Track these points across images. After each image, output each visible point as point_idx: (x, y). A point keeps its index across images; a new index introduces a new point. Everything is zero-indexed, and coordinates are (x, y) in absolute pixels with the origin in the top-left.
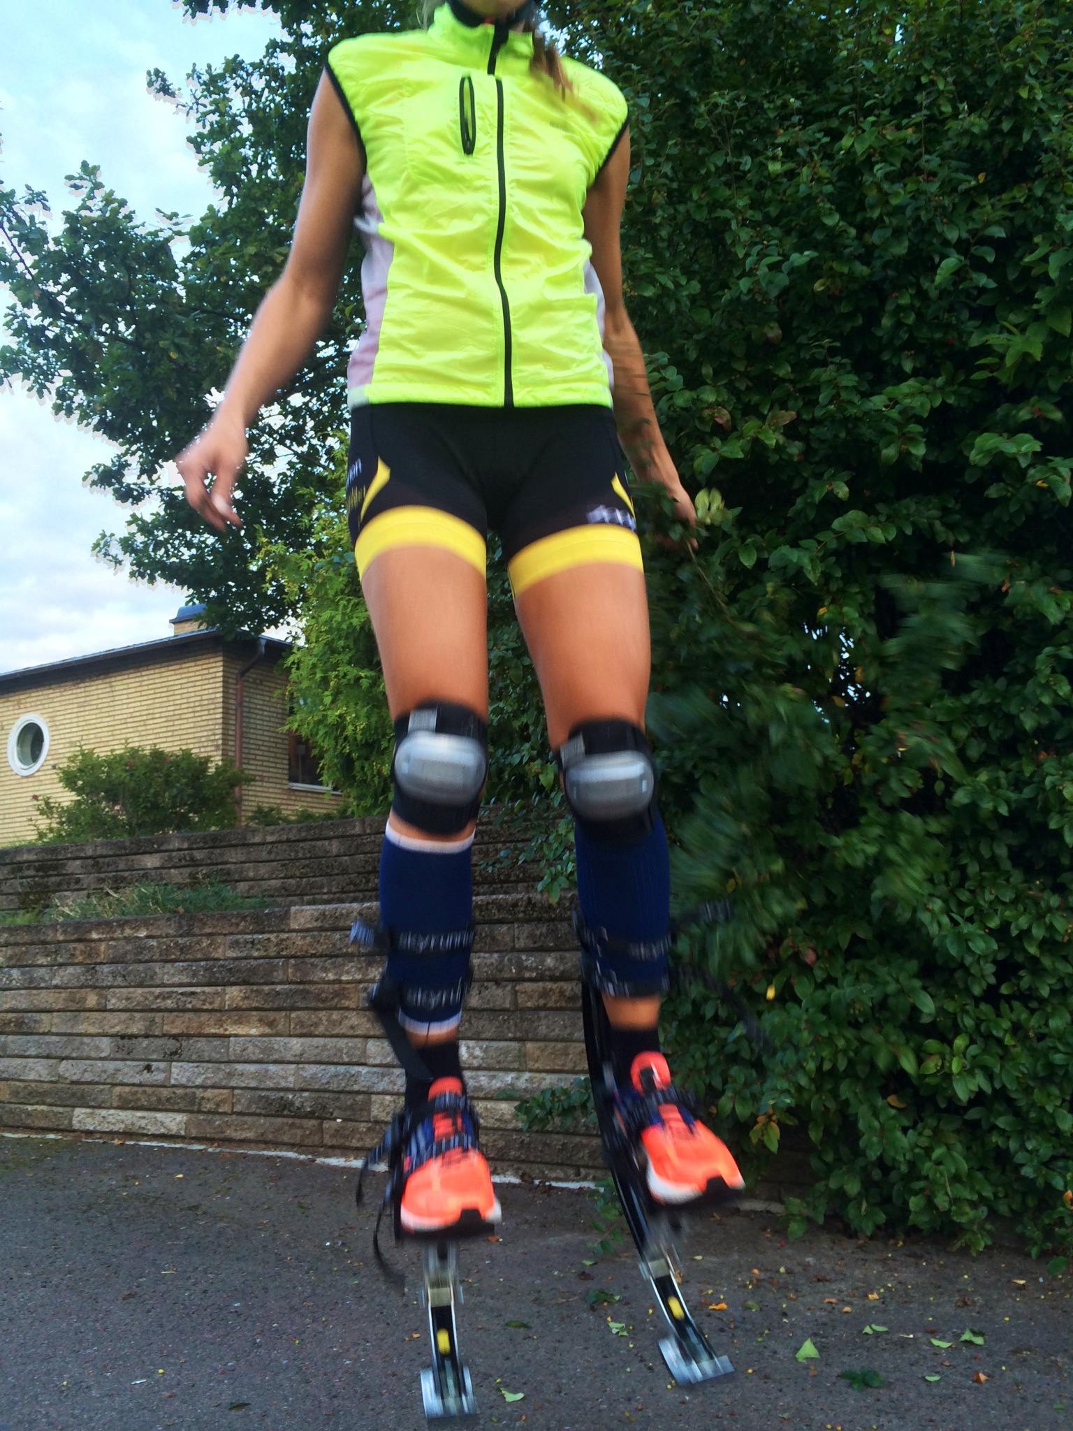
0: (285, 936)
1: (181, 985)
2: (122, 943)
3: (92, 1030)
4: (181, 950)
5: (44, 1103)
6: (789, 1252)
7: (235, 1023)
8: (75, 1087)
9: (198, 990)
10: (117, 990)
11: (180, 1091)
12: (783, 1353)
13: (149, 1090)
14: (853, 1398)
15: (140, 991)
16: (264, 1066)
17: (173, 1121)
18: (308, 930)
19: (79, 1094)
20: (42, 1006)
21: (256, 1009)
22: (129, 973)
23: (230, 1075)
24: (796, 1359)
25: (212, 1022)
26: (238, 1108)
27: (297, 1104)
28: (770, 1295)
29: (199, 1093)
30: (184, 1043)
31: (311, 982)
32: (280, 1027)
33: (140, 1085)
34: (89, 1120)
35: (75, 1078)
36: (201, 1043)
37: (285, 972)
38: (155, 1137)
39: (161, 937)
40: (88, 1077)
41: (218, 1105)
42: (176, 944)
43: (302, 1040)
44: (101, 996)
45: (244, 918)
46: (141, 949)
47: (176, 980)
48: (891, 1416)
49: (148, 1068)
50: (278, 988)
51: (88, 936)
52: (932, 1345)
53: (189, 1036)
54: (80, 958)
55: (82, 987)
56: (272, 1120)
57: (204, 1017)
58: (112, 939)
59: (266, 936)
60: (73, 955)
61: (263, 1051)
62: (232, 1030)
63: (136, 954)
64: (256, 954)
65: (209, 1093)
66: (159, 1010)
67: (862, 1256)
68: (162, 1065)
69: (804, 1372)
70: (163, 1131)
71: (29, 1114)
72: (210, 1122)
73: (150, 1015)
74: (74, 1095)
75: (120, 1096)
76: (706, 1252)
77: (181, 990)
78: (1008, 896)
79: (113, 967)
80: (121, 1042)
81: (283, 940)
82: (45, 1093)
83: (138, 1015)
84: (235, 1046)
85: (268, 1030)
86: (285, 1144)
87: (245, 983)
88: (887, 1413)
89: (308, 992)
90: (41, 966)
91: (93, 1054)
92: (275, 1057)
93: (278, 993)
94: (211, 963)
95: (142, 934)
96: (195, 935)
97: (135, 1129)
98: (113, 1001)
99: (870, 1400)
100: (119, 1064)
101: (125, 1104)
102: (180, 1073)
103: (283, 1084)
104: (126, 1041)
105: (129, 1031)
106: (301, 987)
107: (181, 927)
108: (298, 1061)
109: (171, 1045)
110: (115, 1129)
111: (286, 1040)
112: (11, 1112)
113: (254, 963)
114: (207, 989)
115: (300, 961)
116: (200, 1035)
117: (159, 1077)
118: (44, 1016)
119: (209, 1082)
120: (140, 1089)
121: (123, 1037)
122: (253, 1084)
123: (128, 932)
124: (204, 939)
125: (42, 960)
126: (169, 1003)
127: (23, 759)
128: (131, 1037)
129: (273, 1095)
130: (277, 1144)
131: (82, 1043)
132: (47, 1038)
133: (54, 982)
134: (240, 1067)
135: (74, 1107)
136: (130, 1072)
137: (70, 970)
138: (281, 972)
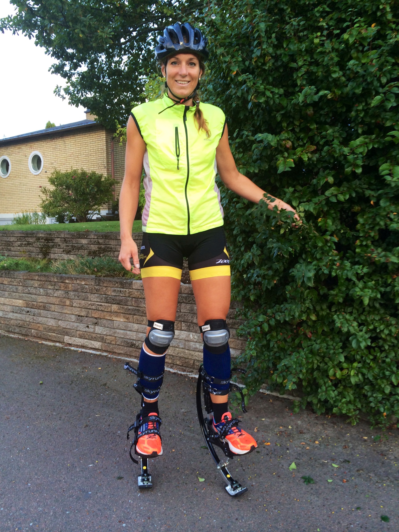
0: (131, 290)
1: (97, 302)
2: (77, 285)
3: (68, 312)
4: (97, 290)
5: (54, 333)
6: (293, 418)
7: (116, 317)
8: (64, 330)
9: (103, 304)
10: (76, 301)
11: (98, 335)
12: (285, 466)
13: (88, 334)
14: (304, 487)
15: (83, 302)
16: (126, 331)
17: (97, 344)
18: (139, 290)
19: (66, 332)
20: (52, 302)
21: (122, 313)
22: (80, 296)
23: (115, 333)
24: (289, 469)
25: (108, 315)
26: (118, 343)
27: (137, 345)
28: (284, 439)
29: (105, 337)
30: (99, 321)
31: (140, 307)
32: (130, 320)
33: (85, 332)
34: (70, 340)
35: (64, 327)
36: (105, 321)
37: (132, 303)
38: (91, 348)
39: (89, 285)
40: (68, 327)
41: (111, 341)
42: (95, 288)
43: (138, 325)
44: (71, 302)
45: (117, 283)
46: (83, 288)
47: (95, 300)
48: (315, 496)
49: (88, 327)
50: (130, 307)
51: (65, 281)
52: (332, 466)
53: (100, 318)
54: (63, 288)
55: (64, 298)
56: (129, 348)
57: (105, 313)
58: (73, 283)
59: (125, 290)
60: (60, 287)
61: (125, 327)
62: (114, 319)
63: (82, 290)
64: (122, 295)
65: (108, 337)
66: (90, 309)
67: (316, 421)
68: (92, 326)
69: (290, 475)
70: (93, 347)
71: (50, 336)
72: (109, 347)
73: (87, 310)
74: (64, 332)
75: (79, 335)
76: (266, 417)
77: (97, 303)
78: (377, 318)
79: (74, 293)
80: (78, 318)
81: (130, 292)
82: (54, 330)
83: (83, 310)
84: (116, 324)
85: (126, 320)
86: (133, 356)
87: (118, 304)
88: (314, 495)
89: (139, 310)
90: (50, 289)
91: (69, 320)
92: (129, 329)
93: (129, 309)
94: (107, 296)
95: (83, 283)
96: (101, 286)
97: (85, 345)
98: (75, 304)
99: (309, 489)
100: (78, 324)
101: (81, 337)
102: (99, 330)
103: (132, 338)
104: (80, 317)
105: (81, 314)
106: (137, 308)
107: (96, 283)
108: (137, 331)
109: (95, 321)
110: (78, 344)
111: (133, 324)
112: (44, 334)
113: (121, 298)
114: (106, 304)
115: (136, 299)
116: (104, 319)
117: (92, 330)
118: (52, 306)
119: (108, 334)
120: (86, 333)
121: (79, 316)
122: (122, 337)
123: (78, 282)
124: (104, 288)
125: (50, 287)
126: (93, 307)
127: (34, 168)
128: (81, 316)
129: (129, 341)
130: (130, 356)
131: (66, 316)
132: (54, 313)
133: (55, 295)
134: (118, 331)
135: (64, 335)
136: (82, 327)
137: (60, 292)
138: (130, 303)
